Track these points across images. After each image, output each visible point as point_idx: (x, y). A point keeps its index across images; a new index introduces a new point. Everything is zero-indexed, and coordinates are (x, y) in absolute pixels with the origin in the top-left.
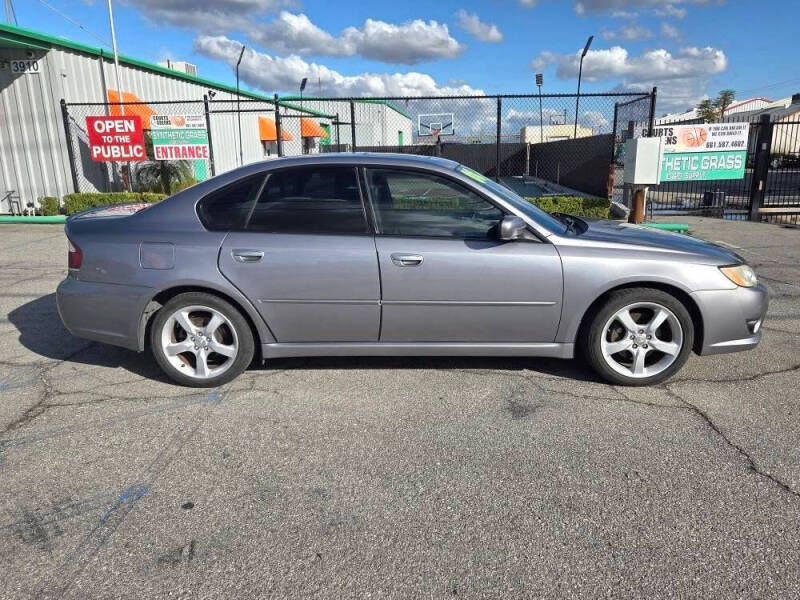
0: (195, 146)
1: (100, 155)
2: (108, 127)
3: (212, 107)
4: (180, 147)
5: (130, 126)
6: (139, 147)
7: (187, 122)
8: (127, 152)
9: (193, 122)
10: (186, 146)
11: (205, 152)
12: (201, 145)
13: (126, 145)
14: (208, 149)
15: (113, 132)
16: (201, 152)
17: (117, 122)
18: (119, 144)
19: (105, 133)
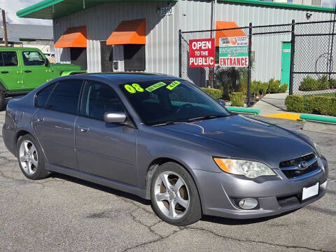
0: (241, 57)
1: (193, 63)
2: (199, 46)
3: (254, 31)
4: (233, 58)
5: (209, 45)
6: (212, 58)
7: (238, 42)
8: (206, 62)
9: (242, 42)
10: (236, 58)
11: (246, 61)
12: (244, 57)
13: (206, 57)
14: (248, 60)
15: (200, 49)
16: (244, 62)
17: (203, 42)
18: (202, 57)
19: (197, 50)
